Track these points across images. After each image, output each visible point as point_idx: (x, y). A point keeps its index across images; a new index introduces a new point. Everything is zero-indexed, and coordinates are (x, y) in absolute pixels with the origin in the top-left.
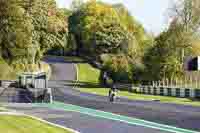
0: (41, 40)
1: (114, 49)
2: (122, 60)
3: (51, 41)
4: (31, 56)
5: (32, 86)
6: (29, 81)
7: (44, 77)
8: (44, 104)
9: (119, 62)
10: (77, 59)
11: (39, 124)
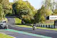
0: (5, 12)
1: (25, 14)
2: (28, 17)
3: (7, 12)
4: (2, 16)
5: (2, 25)
6: (1, 23)
7: (6, 22)
8: (6, 30)
10: (15, 17)
11: (4, 35)
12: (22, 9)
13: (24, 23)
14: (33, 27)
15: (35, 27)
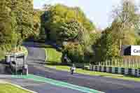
0: (22, 31)
4: (14, 42)
7: (23, 57)
9: (76, 48)
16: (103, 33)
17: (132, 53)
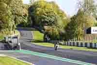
1: (50, 23)
4: (10, 27)
5: (11, 42)
9: (53, 30)
12: (45, 15)
13: (48, 39)
14: (55, 45)
15: (58, 45)
16: (71, 19)
17: (92, 32)
